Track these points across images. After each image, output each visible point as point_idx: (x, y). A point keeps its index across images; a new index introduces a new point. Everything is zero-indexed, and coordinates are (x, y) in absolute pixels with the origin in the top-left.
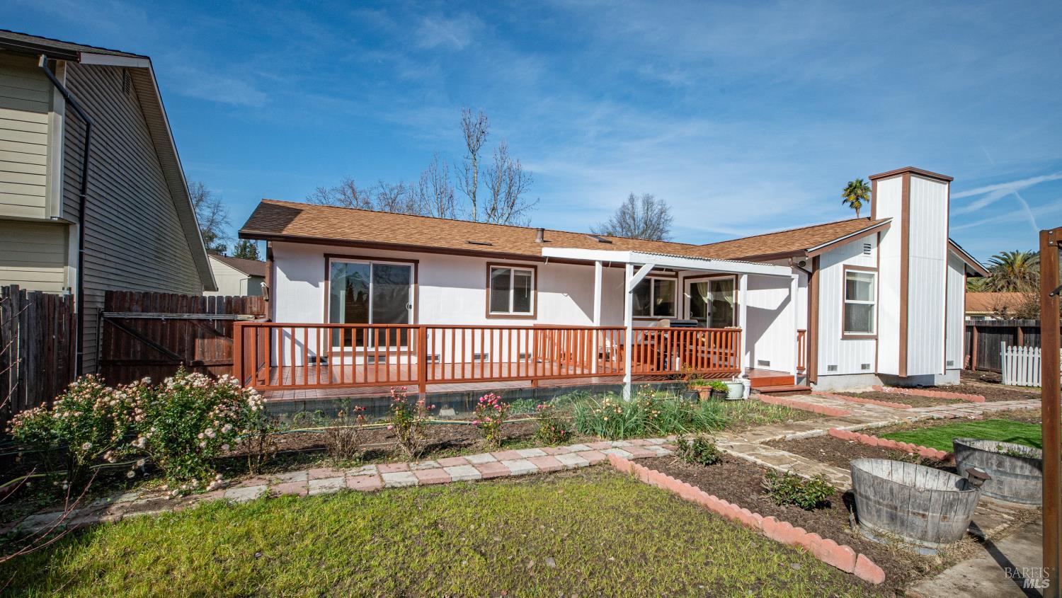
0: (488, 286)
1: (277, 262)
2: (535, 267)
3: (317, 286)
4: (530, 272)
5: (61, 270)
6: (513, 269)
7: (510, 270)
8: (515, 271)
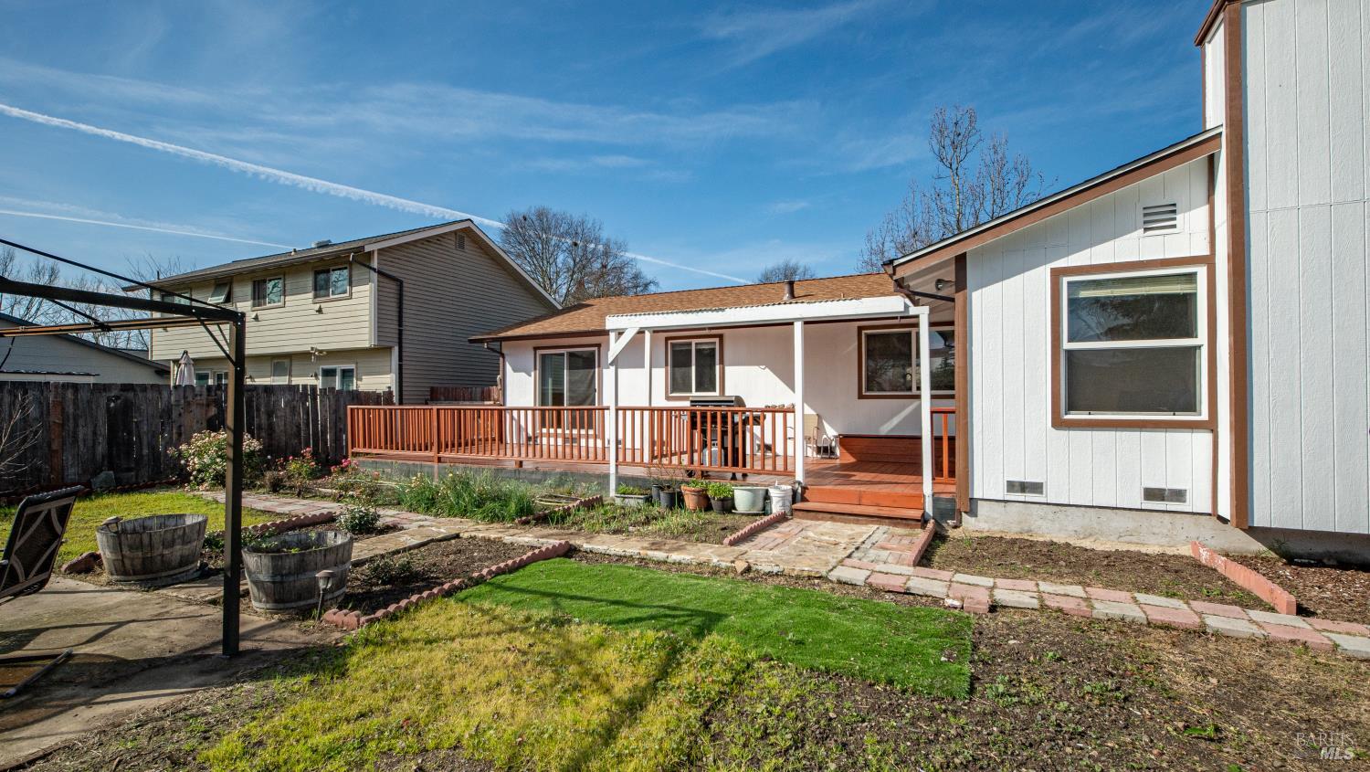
0: (666, 365)
1: (507, 358)
2: (721, 337)
3: (530, 376)
4: (714, 343)
5: (389, 376)
6: (694, 341)
7: (690, 344)
8: (697, 344)
